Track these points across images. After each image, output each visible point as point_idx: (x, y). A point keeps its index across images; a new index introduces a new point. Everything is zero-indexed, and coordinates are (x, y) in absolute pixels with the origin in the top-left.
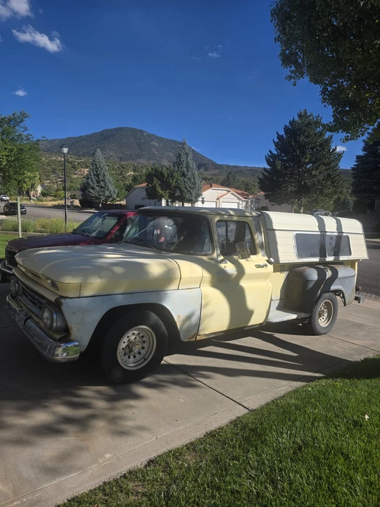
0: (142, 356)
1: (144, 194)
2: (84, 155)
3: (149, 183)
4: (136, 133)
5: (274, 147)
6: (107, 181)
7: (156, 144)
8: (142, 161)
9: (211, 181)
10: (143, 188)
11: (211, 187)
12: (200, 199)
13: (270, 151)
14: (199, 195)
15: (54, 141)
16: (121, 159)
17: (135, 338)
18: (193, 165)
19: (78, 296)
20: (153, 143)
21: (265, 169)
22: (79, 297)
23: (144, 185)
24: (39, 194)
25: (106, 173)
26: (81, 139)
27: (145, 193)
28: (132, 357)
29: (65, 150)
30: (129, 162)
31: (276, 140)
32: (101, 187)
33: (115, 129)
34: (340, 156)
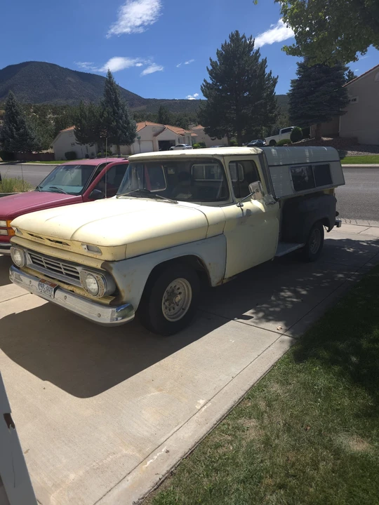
1: (74, 139)
3: (77, 126)
5: (209, 76)
6: (27, 127)
7: (72, 80)
8: (60, 101)
10: (70, 131)
12: (136, 139)
13: (205, 81)
14: (134, 135)
19: (124, 258)
20: (68, 78)
22: (126, 259)
23: (72, 128)
27: (75, 137)
30: (45, 103)
31: (210, 68)
34: (275, 82)
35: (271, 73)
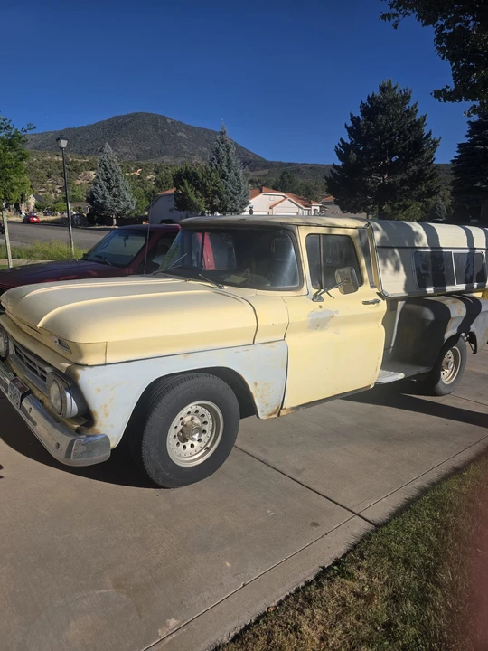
0: (203, 444)
1: (172, 204)
2: (89, 152)
3: (178, 188)
4: (156, 120)
5: (347, 133)
6: (121, 188)
7: (185, 136)
8: (167, 159)
9: (260, 185)
10: (169, 195)
11: (261, 192)
12: (247, 209)
13: (342, 140)
14: (246, 204)
15: (47, 133)
16: (138, 157)
17: (192, 419)
18: (236, 162)
19: (103, 362)
20: (179, 134)
21: (334, 166)
22: (105, 364)
23: (173, 191)
24: (32, 208)
25: (120, 177)
26: (84, 130)
27: (174, 201)
28: (188, 447)
29: (64, 143)
30: (150, 161)
31: (350, 124)
32: (115, 196)
33: (129, 116)
34: (435, 144)
35: (430, 133)
